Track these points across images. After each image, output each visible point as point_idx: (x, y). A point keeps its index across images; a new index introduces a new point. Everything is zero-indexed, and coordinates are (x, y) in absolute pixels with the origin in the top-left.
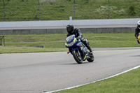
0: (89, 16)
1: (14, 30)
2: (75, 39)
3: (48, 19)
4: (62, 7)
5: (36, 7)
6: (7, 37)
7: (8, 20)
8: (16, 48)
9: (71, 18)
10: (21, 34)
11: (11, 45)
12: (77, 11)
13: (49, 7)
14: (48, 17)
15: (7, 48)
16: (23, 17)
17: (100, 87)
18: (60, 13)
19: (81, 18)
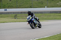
0: (54, 6)
1: (21, 12)
2: (31, 17)
3: (36, 7)
4: (42, 2)
5: (31, 2)
6: (18, 15)
7: (19, 8)
8: (22, 20)
9: (46, 7)
10: (24, 14)
11: (20, 18)
12: (49, 4)
13: (36, 2)
14: (36, 6)
15: (18, 20)
16: (25, 7)
17: (59, 37)
18: (41, 5)
19: (50, 7)
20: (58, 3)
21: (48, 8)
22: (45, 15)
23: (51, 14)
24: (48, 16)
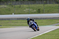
0: (21, 13)
3: (4, 14)
4: (9, 9)
9: (13, 14)
12: (16, 11)
13: (4, 9)
14: (4, 13)
18: (9, 12)
19: (17, 14)
20: (25, 10)
21: (15, 15)
22: (12, 22)
23: (18, 21)
24: (15, 23)
